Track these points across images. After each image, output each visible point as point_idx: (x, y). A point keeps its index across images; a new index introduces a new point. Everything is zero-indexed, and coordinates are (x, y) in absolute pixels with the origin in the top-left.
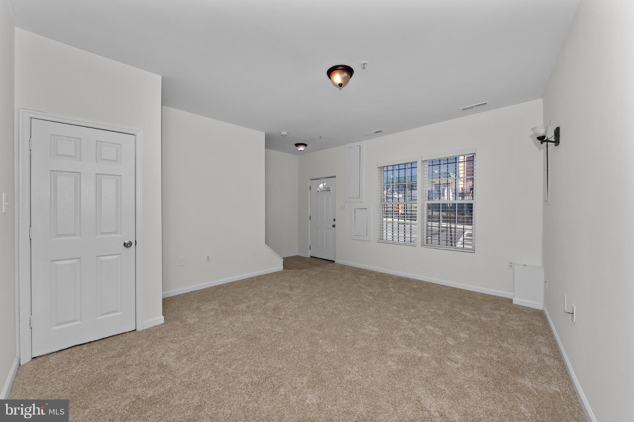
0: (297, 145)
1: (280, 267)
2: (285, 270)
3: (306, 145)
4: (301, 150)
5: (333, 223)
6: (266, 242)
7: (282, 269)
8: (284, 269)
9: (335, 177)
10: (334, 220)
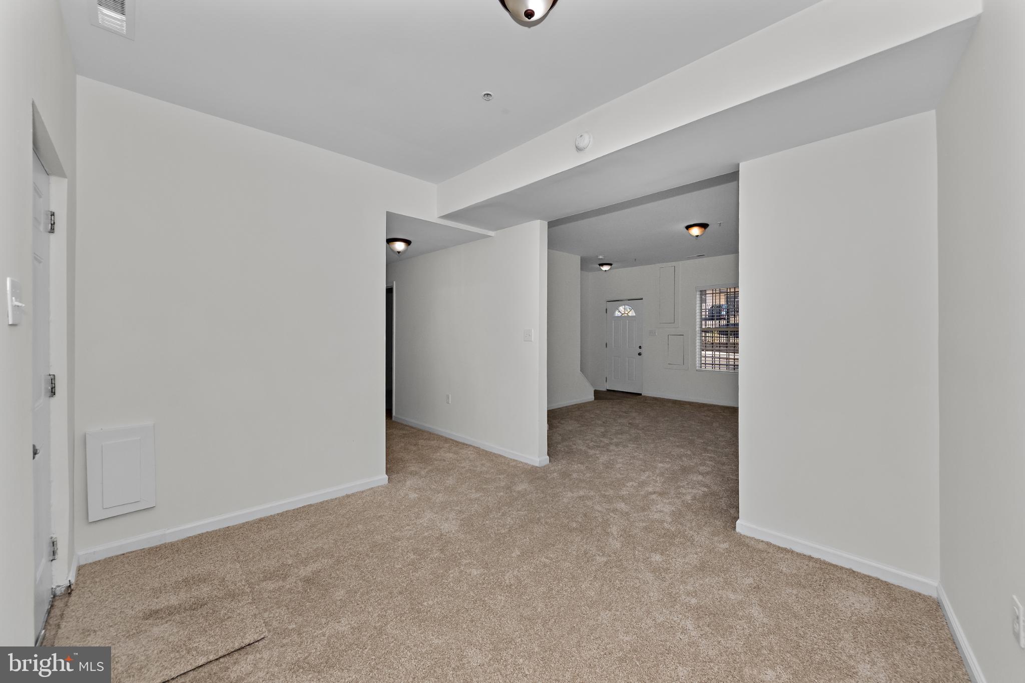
0: (602, 265)
1: (591, 397)
2: (596, 401)
3: (610, 264)
4: (606, 271)
5: (640, 351)
6: (582, 370)
7: (593, 399)
8: (595, 399)
9: (642, 299)
10: (640, 347)
